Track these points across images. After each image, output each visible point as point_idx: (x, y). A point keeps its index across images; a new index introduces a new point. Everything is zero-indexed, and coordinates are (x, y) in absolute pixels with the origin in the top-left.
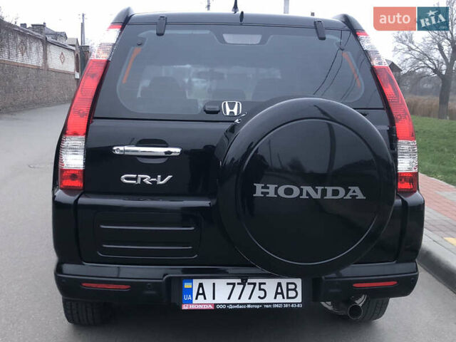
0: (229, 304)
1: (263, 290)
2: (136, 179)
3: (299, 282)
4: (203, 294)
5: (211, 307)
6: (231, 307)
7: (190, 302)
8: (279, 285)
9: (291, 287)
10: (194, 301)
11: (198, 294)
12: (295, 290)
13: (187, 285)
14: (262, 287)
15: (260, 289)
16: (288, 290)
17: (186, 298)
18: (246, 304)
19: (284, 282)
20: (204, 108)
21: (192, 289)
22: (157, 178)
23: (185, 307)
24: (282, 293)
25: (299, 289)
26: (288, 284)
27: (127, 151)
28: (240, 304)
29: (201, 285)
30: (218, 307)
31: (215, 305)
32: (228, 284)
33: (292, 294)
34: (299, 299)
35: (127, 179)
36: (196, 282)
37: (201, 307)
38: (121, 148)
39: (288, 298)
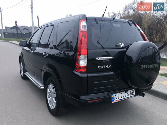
0: (121, 99)
1: (128, 94)
2: (102, 67)
3: (134, 90)
4: (116, 98)
5: (118, 101)
6: (122, 100)
7: (113, 101)
8: (131, 92)
9: (133, 91)
10: (114, 100)
11: (115, 98)
12: (133, 92)
13: (112, 96)
14: (128, 93)
15: (127, 94)
16: (132, 92)
17: (112, 100)
18: (125, 98)
19: (131, 90)
20: (116, 45)
21: (113, 97)
22: (107, 66)
23: (112, 102)
24: (131, 94)
25: (134, 92)
26: (132, 91)
27: (101, 59)
28: (124, 99)
29: (115, 95)
30: (120, 100)
31: (119, 100)
32: (121, 94)
33: (133, 93)
34: (134, 95)
35: (99, 67)
36: (114, 95)
37: (116, 101)
38: (99, 58)
39: (133, 95)
